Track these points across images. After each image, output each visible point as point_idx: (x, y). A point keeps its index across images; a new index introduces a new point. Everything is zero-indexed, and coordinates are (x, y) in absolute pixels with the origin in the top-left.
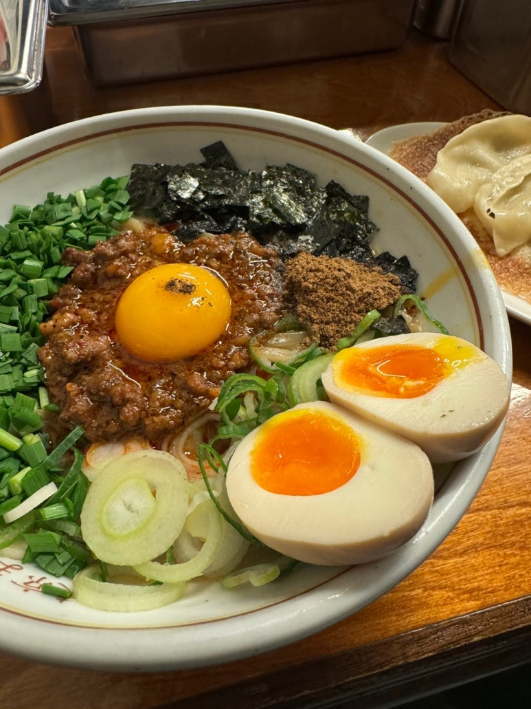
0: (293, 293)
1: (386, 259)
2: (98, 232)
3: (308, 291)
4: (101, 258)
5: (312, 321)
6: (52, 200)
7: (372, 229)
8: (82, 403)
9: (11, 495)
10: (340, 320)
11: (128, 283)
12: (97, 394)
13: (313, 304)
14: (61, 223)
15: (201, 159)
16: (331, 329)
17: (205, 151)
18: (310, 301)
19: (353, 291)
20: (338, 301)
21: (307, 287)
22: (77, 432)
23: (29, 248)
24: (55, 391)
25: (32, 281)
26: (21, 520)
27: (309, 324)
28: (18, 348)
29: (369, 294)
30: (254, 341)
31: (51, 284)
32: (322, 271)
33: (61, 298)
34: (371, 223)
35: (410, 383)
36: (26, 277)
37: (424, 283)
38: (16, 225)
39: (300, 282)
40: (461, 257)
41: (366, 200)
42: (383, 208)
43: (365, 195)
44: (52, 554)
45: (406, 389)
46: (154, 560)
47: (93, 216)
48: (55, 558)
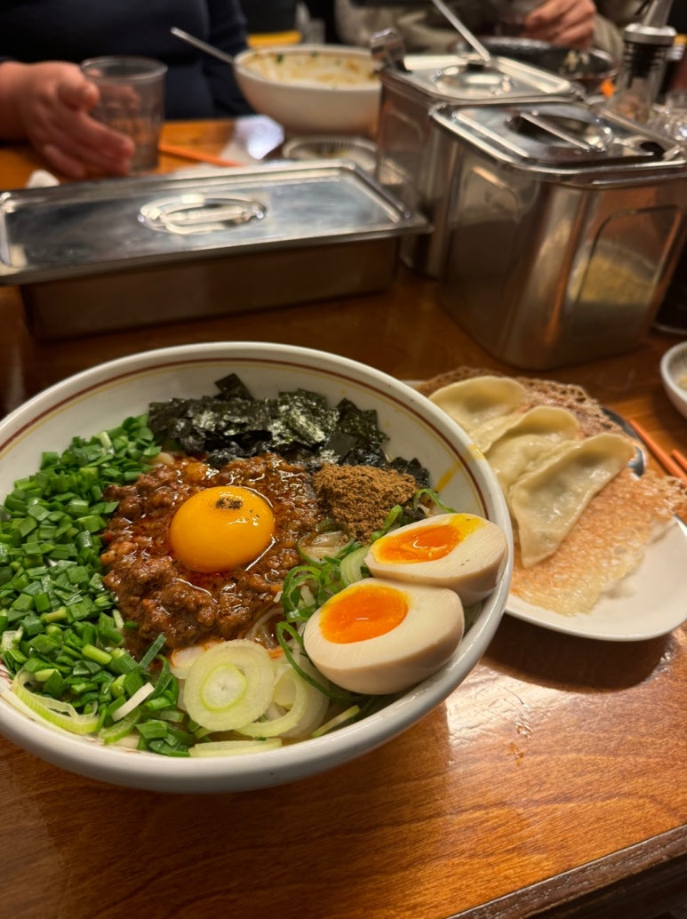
0: (327, 499)
1: (399, 464)
2: (130, 468)
3: (339, 496)
4: (144, 490)
5: (347, 520)
6: (77, 443)
7: (383, 438)
8: (160, 614)
9: (114, 698)
10: (370, 517)
11: (176, 509)
12: (172, 605)
13: (345, 506)
14: (95, 464)
15: (216, 391)
16: (364, 525)
17: (219, 384)
18: (342, 504)
19: (377, 491)
20: (365, 501)
21: (339, 492)
22: (161, 640)
23: (71, 490)
24: (128, 611)
25: (81, 520)
26: (131, 714)
27: (345, 523)
28: (86, 578)
29: (391, 492)
30: (301, 544)
31: (100, 519)
32: (348, 477)
33: (113, 530)
34: (381, 433)
35: (435, 549)
36: (75, 516)
37: (435, 478)
38: (51, 470)
39: (331, 489)
40: (462, 453)
41: (374, 413)
42: (389, 418)
43: (373, 409)
44: (161, 739)
45: (433, 553)
46: (255, 722)
47: (122, 454)
48: (165, 742)
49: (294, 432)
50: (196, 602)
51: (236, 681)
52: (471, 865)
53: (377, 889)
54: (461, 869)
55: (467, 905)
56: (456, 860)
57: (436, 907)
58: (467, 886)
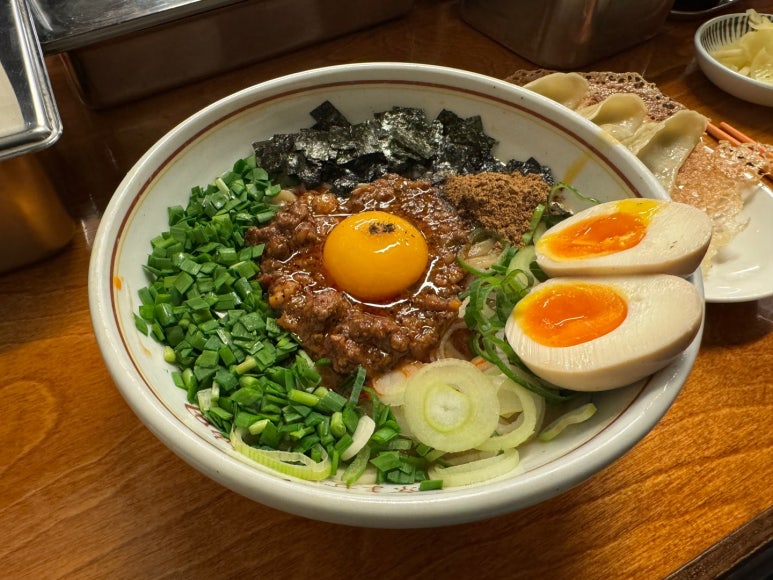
0: (468, 209)
1: (514, 166)
2: (259, 210)
3: (481, 204)
4: (285, 228)
5: (496, 227)
6: (197, 193)
7: (492, 143)
8: (352, 348)
9: (337, 439)
10: (515, 221)
11: (324, 242)
12: (361, 336)
13: (491, 213)
14: (224, 211)
16: (513, 228)
17: (314, 114)
18: (486, 211)
19: (516, 193)
20: (508, 206)
21: (482, 200)
22: (362, 372)
23: (212, 240)
24: (315, 349)
25: (234, 267)
26: (363, 451)
27: (494, 230)
28: (261, 324)
29: (529, 193)
30: (460, 256)
31: (252, 263)
32: (486, 184)
33: (268, 272)
34: (490, 138)
35: (625, 238)
36: (226, 264)
38: (183, 226)
39: (473, 198)
40: (591, 142)
41: (478, 120)
42: (495, 123)
43: (476, 115)
44: (396, 469)
45: (625, 241)
46: (491, 437)
47: (244, 197)
48: (401, 471)
49: (408, 150)
50: (384, 329)
51: (456, 400)
52: (671, 525)
53: (596, 562)
54: (664, 531)
55: (681, 563)
56: (658, 524)
57: (654, 569)
58: (675, 545)
